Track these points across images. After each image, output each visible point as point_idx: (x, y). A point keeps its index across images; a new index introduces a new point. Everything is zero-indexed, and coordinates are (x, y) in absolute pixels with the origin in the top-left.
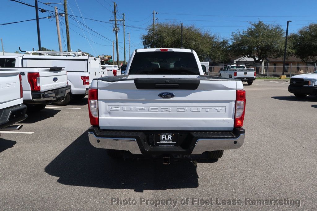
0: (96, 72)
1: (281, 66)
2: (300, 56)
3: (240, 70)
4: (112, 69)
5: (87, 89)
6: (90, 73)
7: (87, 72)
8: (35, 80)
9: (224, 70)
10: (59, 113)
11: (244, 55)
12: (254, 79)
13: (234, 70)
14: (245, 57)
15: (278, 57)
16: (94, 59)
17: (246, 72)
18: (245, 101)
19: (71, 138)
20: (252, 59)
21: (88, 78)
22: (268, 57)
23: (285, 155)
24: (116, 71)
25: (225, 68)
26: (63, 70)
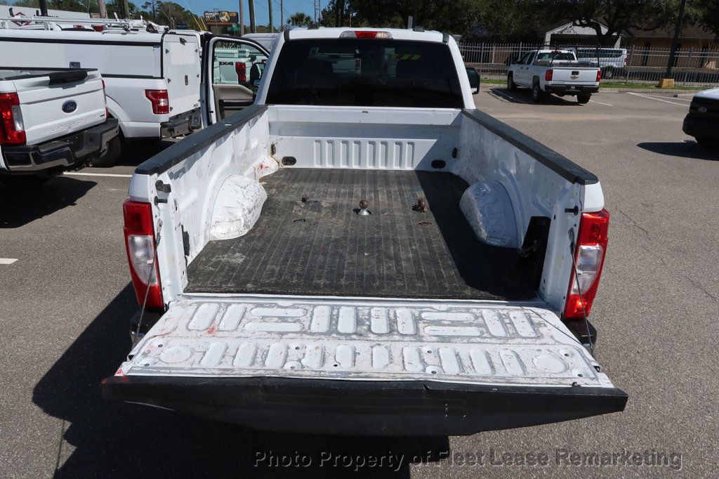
0: (186, 77)
1: (664, 54)
2: (713, 27)
3: (561, 64)
4: (235, 60)
5: (163, 125)
6: (169, 80)
7: (162, 78)
8: (9, 113)
9: (521, 63)
10: (91, 192)
11: (572, 20)
12: (595, 90)
13: (546, 65)
14: (575, 24)
15: (658, 27)
16: (181, 39)
17: (576, 69)
18: (604, 243)
19: (116, 278)
20: (590, 31)
21: (164, 95)
22: (633, 26)
23: (678, 345)
24: (244, 64)
25: (523, 59)
26: (93, 77)
